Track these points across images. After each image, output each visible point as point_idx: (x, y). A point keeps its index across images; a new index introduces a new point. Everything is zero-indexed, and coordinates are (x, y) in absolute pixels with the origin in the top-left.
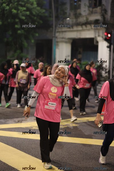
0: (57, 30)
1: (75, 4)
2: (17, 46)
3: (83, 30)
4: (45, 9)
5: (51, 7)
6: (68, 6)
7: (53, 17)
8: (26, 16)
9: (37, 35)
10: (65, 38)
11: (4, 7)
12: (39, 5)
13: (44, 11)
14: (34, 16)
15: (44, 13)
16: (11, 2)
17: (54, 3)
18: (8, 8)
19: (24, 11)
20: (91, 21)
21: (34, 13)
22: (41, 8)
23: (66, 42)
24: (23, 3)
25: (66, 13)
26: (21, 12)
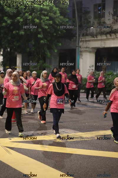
0: (81, 40)
1: (100, 12)
2: (40, 56)
3: (108, 39)
4: (68, 18)
5: (74, 16)
6: (92, 15)
7: (76, 26)
8: (49, 25)
9: (60, 44)
10: (89, 48)
11: (27, 17)
12: (62, 14)
13: (67, 20)
14: (57, 25)
15: (67, 22)
16: (34, 12)
17: (78, 12)
18: (30, 17)
19: (47, 20)
20: (115, 30)
21: (57, 22)
22: (65, 17)
23: (90, 52)
24: (46, 13)
25: (90, 22)
26: (44, 21)
